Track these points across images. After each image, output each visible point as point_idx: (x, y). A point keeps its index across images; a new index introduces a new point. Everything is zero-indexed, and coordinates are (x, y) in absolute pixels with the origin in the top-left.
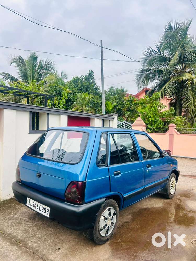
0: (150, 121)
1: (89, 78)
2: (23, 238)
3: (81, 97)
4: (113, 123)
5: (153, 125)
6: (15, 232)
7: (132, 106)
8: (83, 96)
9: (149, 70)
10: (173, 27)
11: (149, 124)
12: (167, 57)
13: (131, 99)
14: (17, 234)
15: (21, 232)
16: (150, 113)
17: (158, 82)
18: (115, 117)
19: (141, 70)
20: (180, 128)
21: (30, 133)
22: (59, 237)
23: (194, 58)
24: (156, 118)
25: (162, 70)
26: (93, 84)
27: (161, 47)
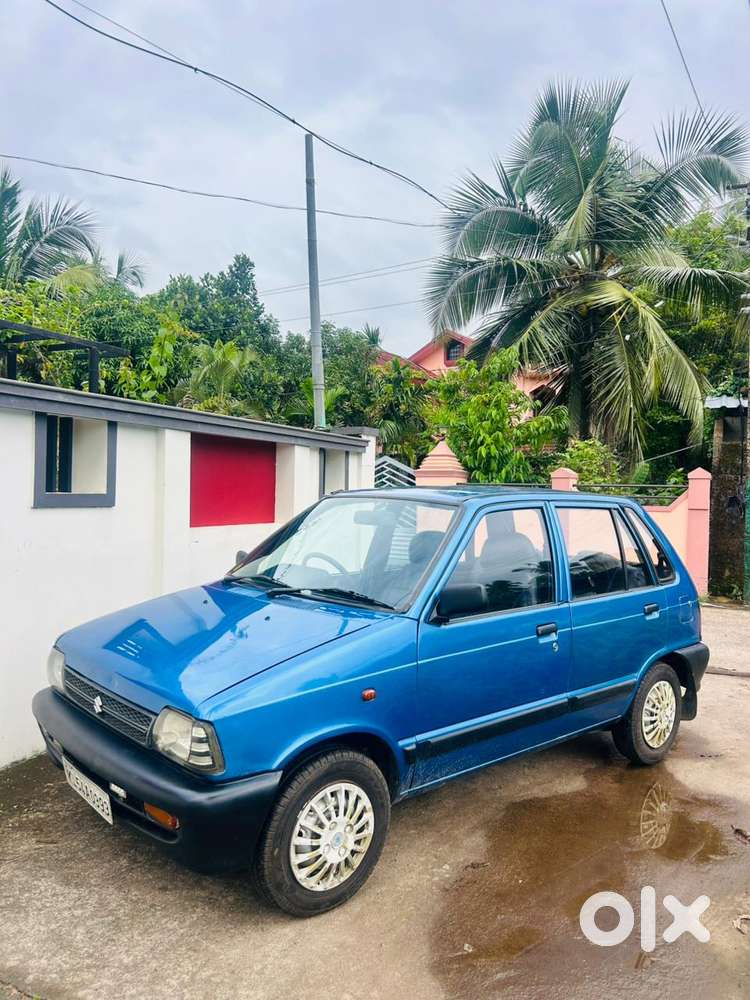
0: (484, 455)
1: (234, 286)
2: (54, 976)
3: (211, 360)
4: (360, 465)
5: (492, 472)
6: (13, 952)
7: (402, 397)
8: (218, 356)
9: (473, 265)
10: (561, 106)
11: (478, 468)
12: (538, 217)
13: (399, 373)
14: (21, 957)
15: (35, 946)
16: (484, 429)
17: (503, 309)
18: (367, 442)
19: (444, 263)
20: (592, 484)
21: (39, 504)
22: (215, 955)
23: (636, 227)
24: (503, 447)
25: (523, 264)
26: (251, 308)
27: (514, 178)
